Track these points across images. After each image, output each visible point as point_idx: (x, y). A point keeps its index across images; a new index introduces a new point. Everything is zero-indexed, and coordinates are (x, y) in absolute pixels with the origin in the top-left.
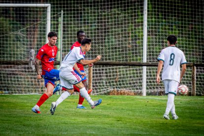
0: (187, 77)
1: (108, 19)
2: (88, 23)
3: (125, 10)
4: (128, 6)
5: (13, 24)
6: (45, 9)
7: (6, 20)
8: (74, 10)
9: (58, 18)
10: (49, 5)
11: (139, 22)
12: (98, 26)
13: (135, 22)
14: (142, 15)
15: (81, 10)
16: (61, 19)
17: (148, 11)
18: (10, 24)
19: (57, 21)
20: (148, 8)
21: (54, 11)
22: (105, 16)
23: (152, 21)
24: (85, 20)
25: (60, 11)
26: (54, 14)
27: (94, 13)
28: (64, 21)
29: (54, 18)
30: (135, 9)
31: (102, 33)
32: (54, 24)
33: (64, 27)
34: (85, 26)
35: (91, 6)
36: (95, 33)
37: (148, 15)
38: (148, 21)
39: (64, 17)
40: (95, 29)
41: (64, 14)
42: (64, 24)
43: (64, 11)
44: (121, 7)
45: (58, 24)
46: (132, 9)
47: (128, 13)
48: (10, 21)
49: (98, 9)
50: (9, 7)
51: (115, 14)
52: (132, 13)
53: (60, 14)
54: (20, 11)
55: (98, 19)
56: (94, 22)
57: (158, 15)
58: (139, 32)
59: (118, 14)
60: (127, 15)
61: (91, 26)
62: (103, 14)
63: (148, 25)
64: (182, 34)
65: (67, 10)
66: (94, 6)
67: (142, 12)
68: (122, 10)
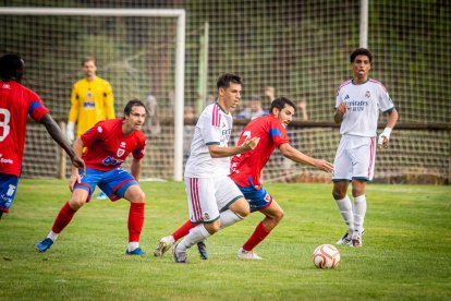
0: (442, 150)
1: (294, 39)
2: (255, 47)
3: (325, 23)
4: (331, 16)
5: (121, 48)
6: (174, 19)
7: (108, 41)
8: (230, 23)
9: (198, 37)
10: (181, 13)
12: (275, 53)
13: (345, 46)
14: (358, 32)
15: (242, 22)
16: (205, 40)
17: (370, 25)
18: (115, 48)
19: (198, 43)
20: (370, 19)
21: (191, 24)
22: (287, 33)
23: (376, 44)
24: (249, 41)
25: (203, 23)
26: (191, 30)
27: (268, 27)
28: (210, 42)
29: (191, 36)
30: (344, 21)
31: (281, 65)
32: (192, 49)
33: (210, 55)
34: (249, 54)
35: (262, 15)
36: (268, 66)
37: (370, 32)
39: (210, 36)
40: (269, 59)
41: (210, 30)
42: (210, 49)
43: (211, 23)
44: (318, 17)
45: (198, 49)
46: (338, 21)
47: (332, 29)
48: (115, 42)
49: (274, 21)
50: (114, 17)
51: (306, 31)
52: (338, 28)
53: (203, 31)
54: (134, 23)
55: (275, 40)
56: (268, 46)
57: (388, 32)
59: (313, 30)
60: (329, 32)
61: (262, 53)
62: (284, 30)
64: (433, 68)
65: (217, 23)
66: (268, 15)
67: (358, 26)
68: (319, 23)
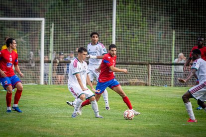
0: (144, 72)
1: (87, 29)
2: (72, 33)
3: (99, 23)
4: (101, 20)
5: (20, 33)
6: (40, 22)
7: (14, 30)
8: (62, 23)
9: (49, 29)
10: (43, 20)
11: (109, 32)
12: (80, 35)
13: (106, 32)
14: (112, 27)
15: (67, 23)
16: (52, 30)
17: (116, 24)
18: (17, 33)
19: (50, 31)
20: (116, 22)
21: (47, 23)
22: (84, 27)
23: (119, 32)
24: (69, 30)
25: (52, 24)
26: (47, 26)
27: (77, 25)
28: (54, 31)
29: (47, 29)
30: (106, 22)
31: (82, 40)
32: (47, 33)
33: (54, 36)
34: (70, 35)
35: (74, 20)
36: (77, 40)
37: (116, 27)
38: (116, 32)
39: (54, 28)
40: (77, 37)
41: (54, 26)
42: (54, 33)
43: (54, 23)
44: (96, 21)
45: (50, 33)
46: (104, 23)
47: (101, 25)
48: (17, 31)
49: (79, 22)
50: (17, 21)
51: (92, 26)
52: (104, 25)
53: (52, 26)
54: (24, 23)
55: (79, 30)
56: (77, 32)
57: (124, 27)
58: (109, 40)
59: (94, 26)
60: (100, 27)
61: (74, 35)
62: (83, 26)
63: (116, 34)
64: (141, 41)
65: (57, 23)
66: (77, 20)
67: (112, 24)
68: (96, 23)
